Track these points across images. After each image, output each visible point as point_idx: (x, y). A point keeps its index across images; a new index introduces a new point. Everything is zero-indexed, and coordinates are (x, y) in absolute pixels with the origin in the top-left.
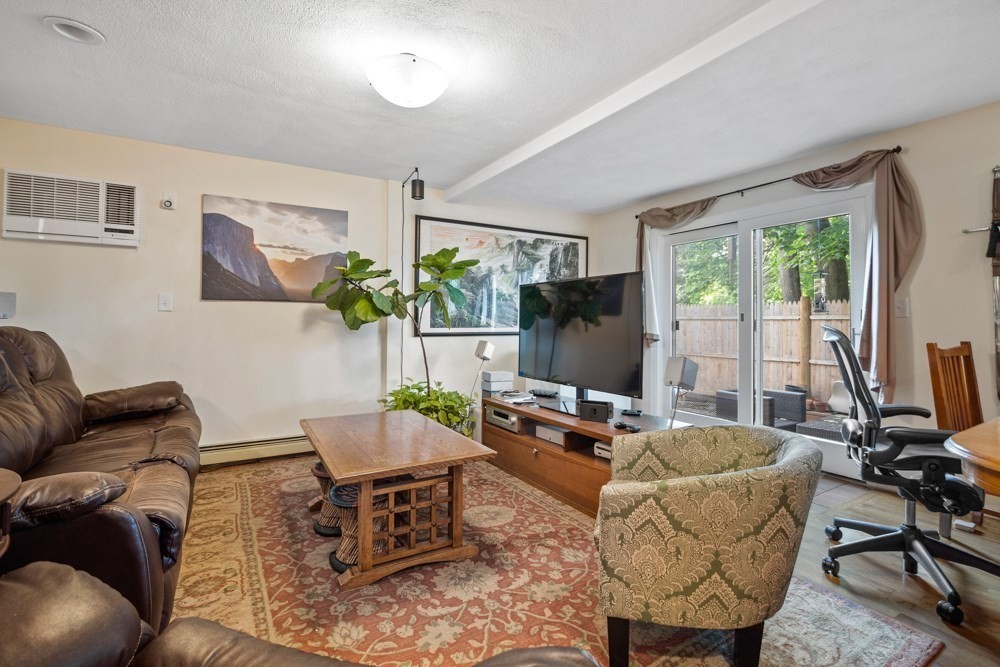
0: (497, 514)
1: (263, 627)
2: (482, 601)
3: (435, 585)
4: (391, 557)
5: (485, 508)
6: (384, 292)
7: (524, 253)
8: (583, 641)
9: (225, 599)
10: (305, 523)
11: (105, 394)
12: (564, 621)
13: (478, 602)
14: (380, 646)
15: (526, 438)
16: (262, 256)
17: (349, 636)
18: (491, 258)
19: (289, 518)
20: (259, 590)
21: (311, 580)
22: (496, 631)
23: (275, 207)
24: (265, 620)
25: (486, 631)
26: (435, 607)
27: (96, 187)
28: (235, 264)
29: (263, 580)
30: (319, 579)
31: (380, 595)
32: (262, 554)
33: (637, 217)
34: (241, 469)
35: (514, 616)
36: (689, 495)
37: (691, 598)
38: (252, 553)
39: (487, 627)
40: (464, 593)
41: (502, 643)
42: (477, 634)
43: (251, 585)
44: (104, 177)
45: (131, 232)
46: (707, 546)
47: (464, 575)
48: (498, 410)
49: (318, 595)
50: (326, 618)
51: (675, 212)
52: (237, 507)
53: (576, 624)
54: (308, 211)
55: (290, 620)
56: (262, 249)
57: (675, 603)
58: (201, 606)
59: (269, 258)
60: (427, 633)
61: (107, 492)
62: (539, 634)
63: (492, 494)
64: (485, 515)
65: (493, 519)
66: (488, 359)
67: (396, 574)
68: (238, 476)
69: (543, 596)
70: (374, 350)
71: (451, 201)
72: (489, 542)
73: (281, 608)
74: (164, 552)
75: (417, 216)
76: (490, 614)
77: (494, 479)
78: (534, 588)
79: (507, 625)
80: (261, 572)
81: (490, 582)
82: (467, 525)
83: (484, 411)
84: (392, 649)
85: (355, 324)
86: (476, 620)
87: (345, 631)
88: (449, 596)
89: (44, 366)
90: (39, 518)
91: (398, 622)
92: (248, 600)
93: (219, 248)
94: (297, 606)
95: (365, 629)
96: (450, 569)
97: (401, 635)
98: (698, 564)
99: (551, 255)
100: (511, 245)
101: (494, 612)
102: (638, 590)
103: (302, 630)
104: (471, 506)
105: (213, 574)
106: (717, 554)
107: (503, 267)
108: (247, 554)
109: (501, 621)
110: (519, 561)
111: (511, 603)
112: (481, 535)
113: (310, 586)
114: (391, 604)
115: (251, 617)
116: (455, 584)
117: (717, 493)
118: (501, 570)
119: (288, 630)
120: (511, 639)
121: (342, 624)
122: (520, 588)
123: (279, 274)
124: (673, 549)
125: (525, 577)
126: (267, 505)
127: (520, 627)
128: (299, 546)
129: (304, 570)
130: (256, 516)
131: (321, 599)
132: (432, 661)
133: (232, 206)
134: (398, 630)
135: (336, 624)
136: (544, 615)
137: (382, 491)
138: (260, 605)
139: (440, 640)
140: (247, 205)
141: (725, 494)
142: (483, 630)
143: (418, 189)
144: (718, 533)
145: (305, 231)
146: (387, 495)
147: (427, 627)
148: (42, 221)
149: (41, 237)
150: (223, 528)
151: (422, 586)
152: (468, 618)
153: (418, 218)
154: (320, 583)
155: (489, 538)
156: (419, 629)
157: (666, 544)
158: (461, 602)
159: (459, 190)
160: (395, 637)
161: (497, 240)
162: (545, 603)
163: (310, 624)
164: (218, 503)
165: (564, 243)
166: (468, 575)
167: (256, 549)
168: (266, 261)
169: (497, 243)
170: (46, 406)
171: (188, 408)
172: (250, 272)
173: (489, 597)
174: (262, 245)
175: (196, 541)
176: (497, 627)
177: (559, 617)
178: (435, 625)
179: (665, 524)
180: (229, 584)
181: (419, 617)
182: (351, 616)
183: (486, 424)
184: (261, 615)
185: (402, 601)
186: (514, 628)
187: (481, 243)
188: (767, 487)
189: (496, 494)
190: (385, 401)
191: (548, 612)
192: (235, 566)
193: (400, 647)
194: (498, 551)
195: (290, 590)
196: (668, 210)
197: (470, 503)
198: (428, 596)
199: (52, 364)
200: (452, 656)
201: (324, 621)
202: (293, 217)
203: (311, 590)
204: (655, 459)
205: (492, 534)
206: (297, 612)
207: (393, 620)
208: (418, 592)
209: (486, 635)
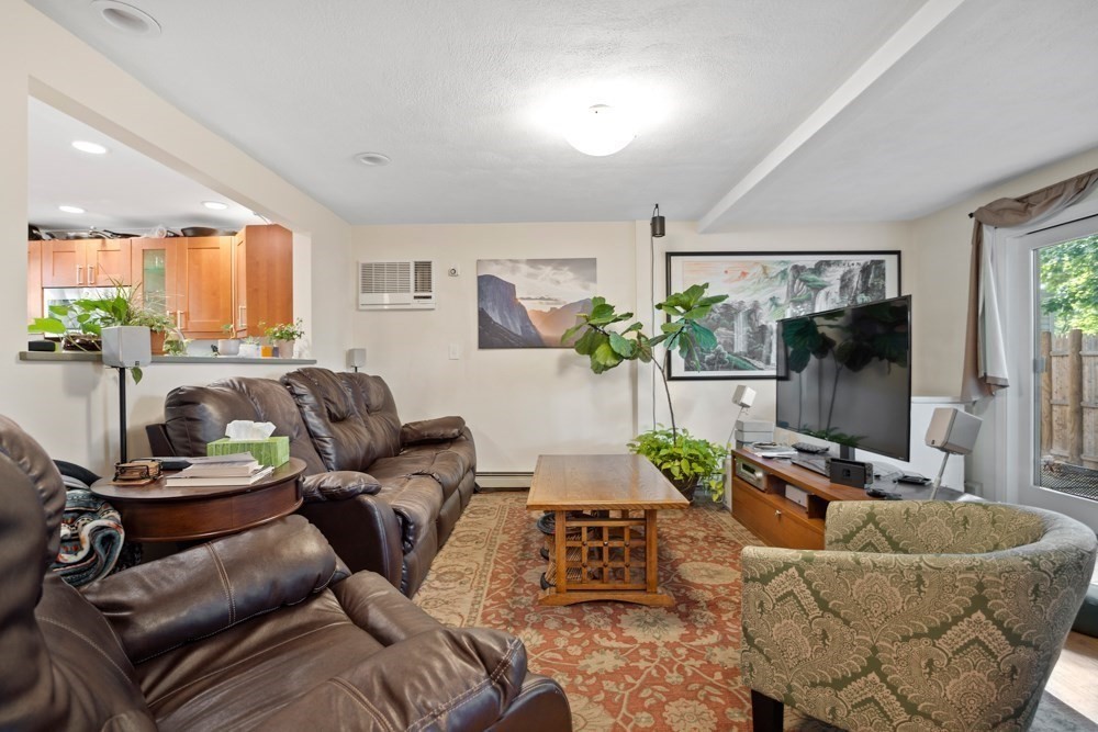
0: (719, 573)
1: (474, 615)
2: (657, 647)
3: (619, 621)
4: (584, 586)
5: (707, 565)
6: (627, 336)
7: (801, 280)
8: (742, 713)
9: (459, 588)
10: (537, 545)
11: (415, 424)
12: (731, 689)
13: (652, 647)
14: (549, 655)
15: (771, 498)
16: (522, 307)
17: (530, 640)
18: (756, 291)
19: (526, 540)
20: (482, 588)
21: (522, 591)
22: (656, 675)
23: (533, 263)
24: (477, 610)
25: (645, 672)
26: (610, 639)
27: (408, 265)
28: (502, 317)
29: (488, 582)
30: (528, 592)
31: (569, 616)
32: (496, 562)
33: (971, 215)
34: (508, 495)
35: (681, 669)
36: (838, 572)
37: (841, 694)
38: (489, 560)
39: (648, 670)
40: (641, 635)
41: (655, 687)
42: (636, 672)
43: (479, 583)
44: (412, 257)
45: (429, 297)
46: (860, 637)
47: (651, 621)
48: (746, 463)
49: (521, 603)
50: (520, 622)
51: (1031, 200)
52: (493, 524)
53: (743, 695)
54: (559, 263)
55: (494, 615)
56: (523, 302)
57: (823, 695)
58: (442, 589)
59: (528, 309)
60: (591, 658)
61: (363, 486)
62: (697, 691)
63: (723, 553)
64: (703, 572)
65: (711, 577)
66: (748, 407)
67: (589, 603)
68: (504, 500)
69: (722, 660)
70: (626, 395)
71: (705, 232)
72: (693, 597)
73: (492, 605)
74: (404, 538)
75: (667, 254)
76: (658, 660)
77: (734, 539)
78: (716, 650)
79: (669, 674)
80: (490, 575)
81: (674, 632)
82: (679, 578)
83: (734, 463)
84: (557, 660)
85: (600, 369)
86: (642, 661)
87: (528, 636)
88: (627, 634)
89: (375, 400)
90: (327, 496)
91: (572, 641)
92: (473, 593)
93: (490, 304)
94: (503, 607)
95: (544, 639)
96: (640, 612)
97: (570, 653)
98: (849, 655)
99: (842, 279)
100: (784, 273)
101: (662, 659)
102: (780, 668)
103: (499, 625)
104: (693, 560)
105: (458, 569)
106: (874, 649)
107: (773, 299)
108: (486, 560)
109: (665, 669)
110: (715, 622)
111: (684, 657)
112: (689, 590)
113: (519, 595)
114: (573, 626)
115: (469, 605)
116: (639, 626)
117: (874, 574)
118: (691, 626)
119: (489, 622)
120: (667, 687)
121: (529, 630)
122: (702, 647)
123: (536, 323)
124: (819, 632)
125: (714, 637)
126: (516, 526)
127: (682, 680)
128: (524, 563)
129: (520, 582)
130: (504, 533)
131: (522, 607)
132: (585, 679)
133: (499, 267)
134: (570, 648)
135: (524, 628)
136: (713, 677)
137: (575, 524)
138: (478, 599)
139: (600, 666)
140: (510, 264)
141: (884, 578)
142: (643, 671)
143: (658, 226)
144: (875, 625)
145: (558, 282)
146: (580, 528)
147: (594, 653)
148: (386, 296)
149: (386, 307)
150: (477, 538)
151: (606, 619)
152: (636, 656)
153: (669, 255)
154: (527, 595)
155: (695, 594)
156: (587, 652)
157: (810, 623)
158: (636, 642)
159: (710, 218)
160: (564, 652)
161: (765, 268)
162: (721, 667)
163: (507, 622)
164: (482, 518)
165: (862, 263)
166: (655, 621)
167: (493, 557)
168: (526, 312)
169: (765, 273)
170: (374, 430)
171: (467, 439)
172: (514, 323)
173: (665, 646)
174: (522, 299)
175: (457, 543)
176: (658, 673)
177: (728, 684)
178: (602, 653)
179: (808, 600)
180: (465, 579)
181: (592, 643)
182: (538, 626)
183: (736, 478)
184: (476, 607)
185: (584, 626)
186: (674, 679)
187: (744, 274)
188: (948, 579)
189: (729, 553)
190: (633, 446)
191: (718, 676)
192: (474, 567)
193: (564, 661)
194: (698, 608)
195: (503, 594)
196: (1018, 200)
197: (695, 557)
198: (609, 629)
199: (381, 399)
200: (604, 682)
201: (517, 624)
202: (548, 270)
203: (518, 598)
204: (879, 535)
205: (701, 591)
206: (502, 611)
207: (569, 639)
208: (602, 622)
209: (643, 677)
